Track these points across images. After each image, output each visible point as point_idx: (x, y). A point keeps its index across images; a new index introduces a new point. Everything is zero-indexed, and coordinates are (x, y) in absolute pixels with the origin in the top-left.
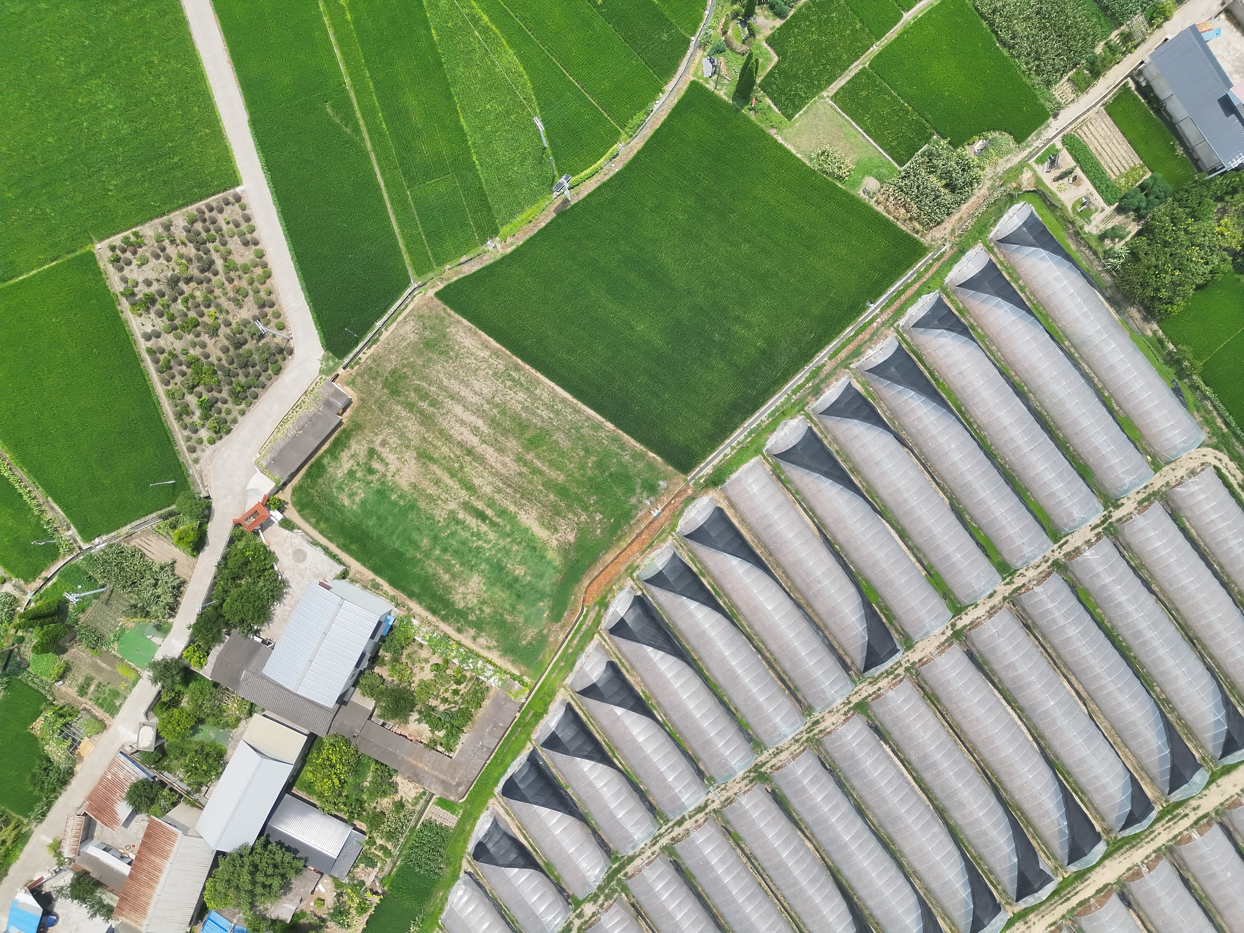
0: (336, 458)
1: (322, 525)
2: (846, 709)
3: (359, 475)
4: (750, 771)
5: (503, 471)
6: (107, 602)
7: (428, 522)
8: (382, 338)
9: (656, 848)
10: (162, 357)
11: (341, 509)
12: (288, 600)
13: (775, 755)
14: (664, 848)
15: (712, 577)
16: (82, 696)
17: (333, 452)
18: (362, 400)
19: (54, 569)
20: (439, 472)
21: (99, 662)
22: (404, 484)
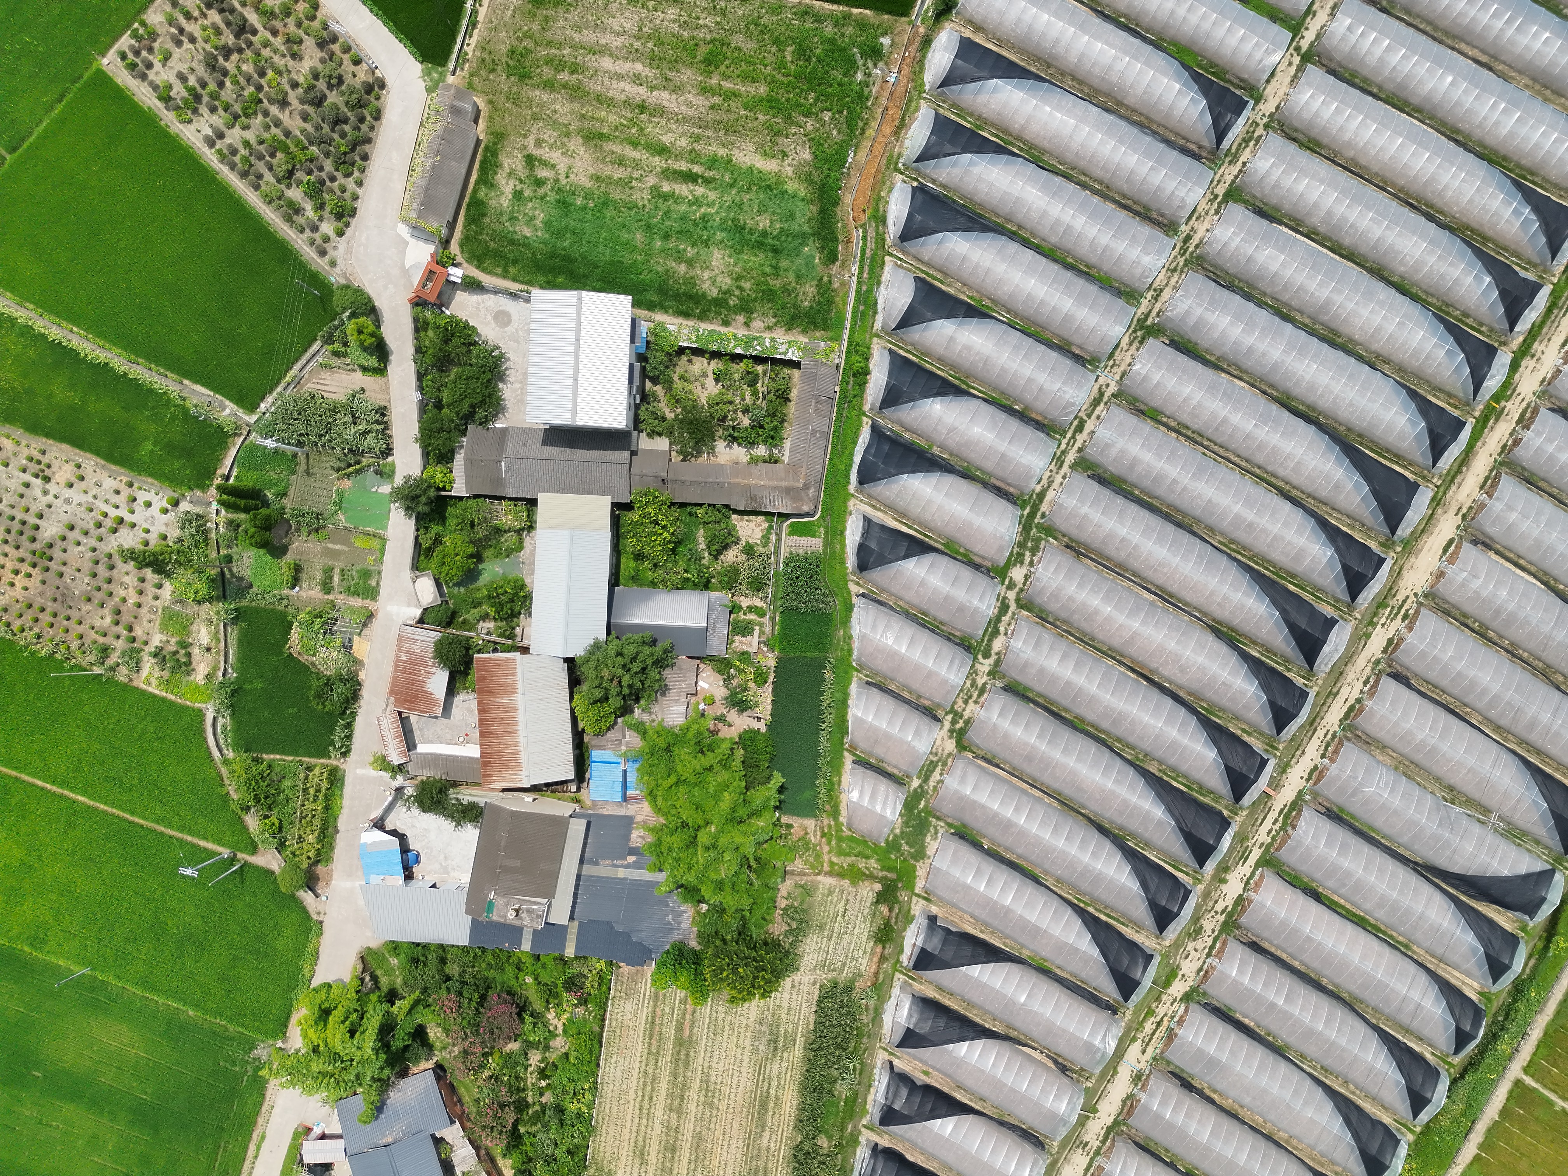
0: (492, 185)
1: (512, 270)
2: (1215, 206)
3: (527, 193)
4: (1135, 331)
5: (691, 113)
6: (308, 473)
7: (632, 213)
8: (481, 18)
9: (1065, 469)
10: (237, 159)
11: (525, 244)
12: (512, 376)
13: (1156, 298)
14: (1073, 467)
15: (993, 125)
16: (329, 593)
17: (485, 180)
18: (490, 102)
19: (228, 462)
20: (617, 148)
21: (330, 546)
22: (584, 181)
